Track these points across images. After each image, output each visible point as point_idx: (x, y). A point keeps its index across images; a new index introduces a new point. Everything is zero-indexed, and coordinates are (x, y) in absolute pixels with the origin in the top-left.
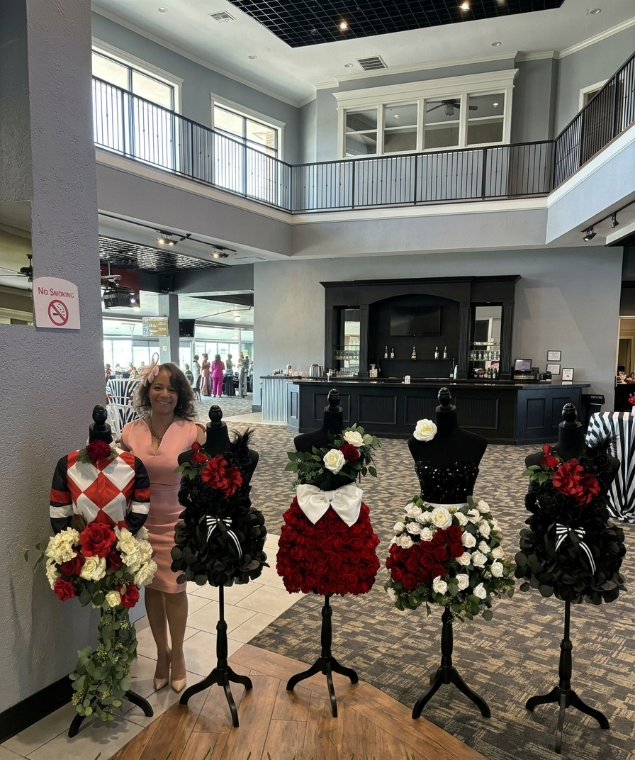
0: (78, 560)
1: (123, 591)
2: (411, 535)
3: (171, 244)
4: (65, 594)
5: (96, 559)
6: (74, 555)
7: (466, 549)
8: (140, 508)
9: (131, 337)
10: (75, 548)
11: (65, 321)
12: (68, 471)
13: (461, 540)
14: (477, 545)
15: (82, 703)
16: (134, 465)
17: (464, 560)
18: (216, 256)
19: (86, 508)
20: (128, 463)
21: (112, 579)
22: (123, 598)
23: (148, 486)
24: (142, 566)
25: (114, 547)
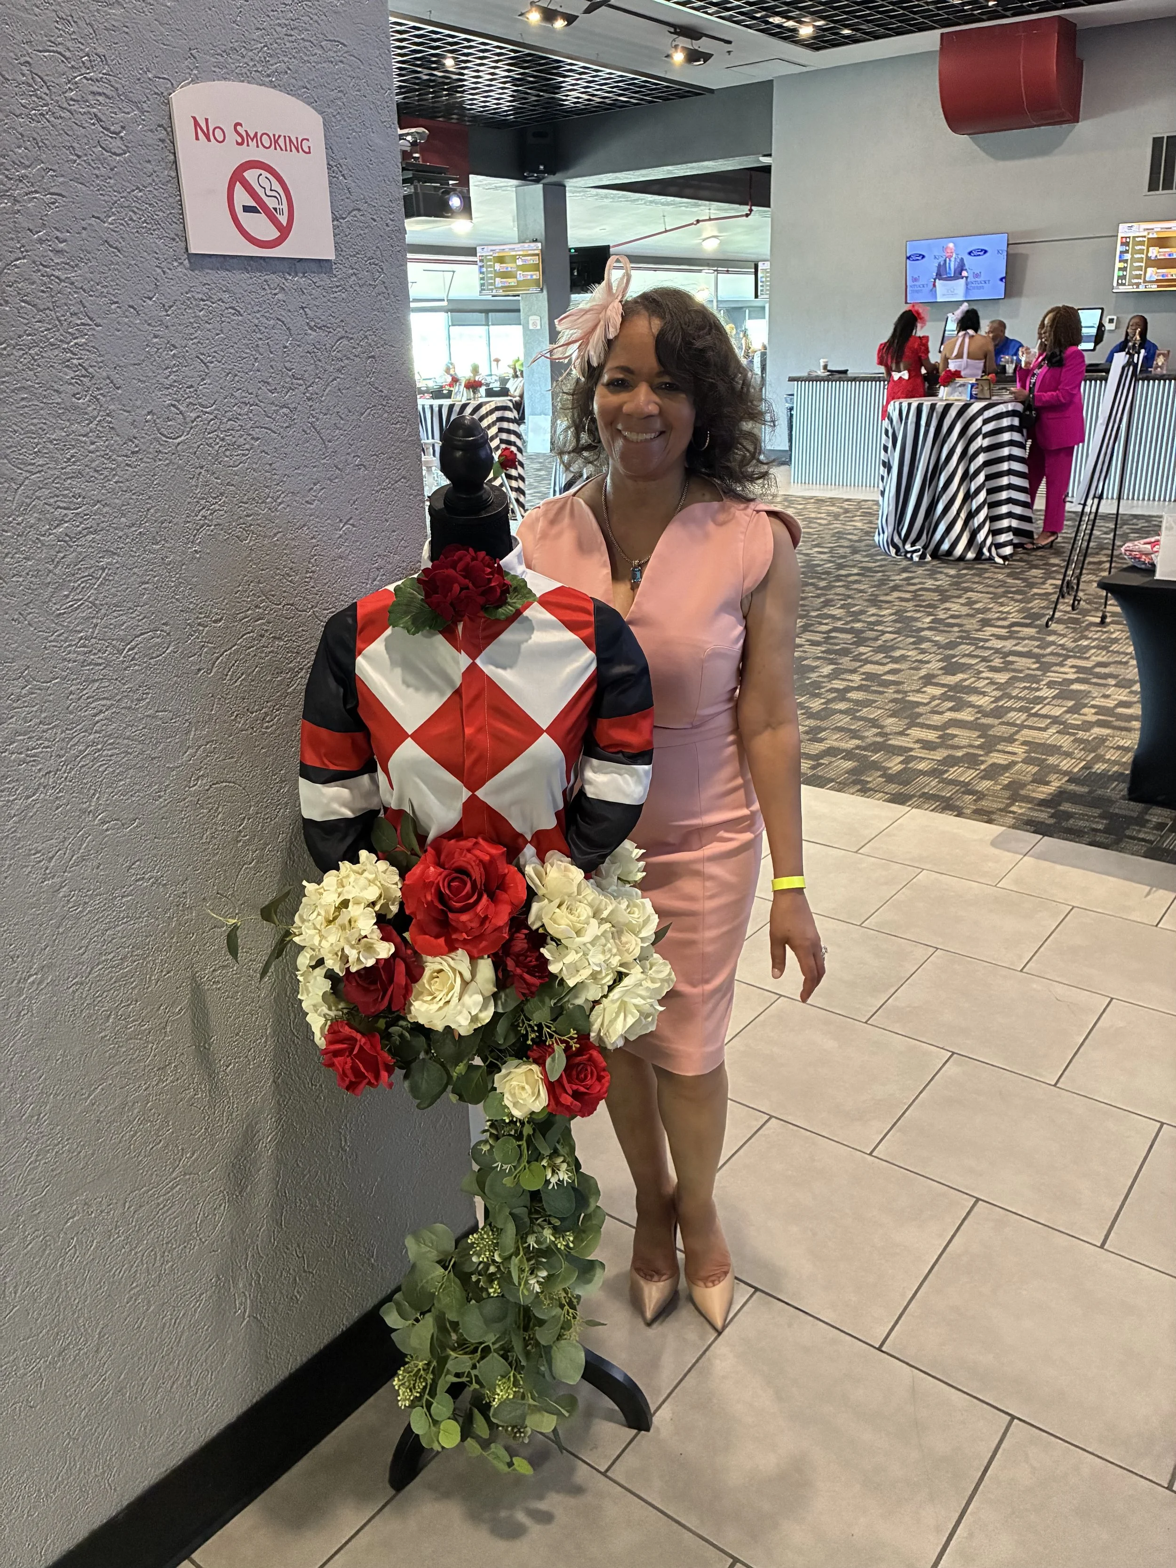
0: (400, 967)
1: (557, 1063)
3: (560, 24)
4: (360, 1076)
5: (460, 960)
6: (385, 950)
9: (445, 303)
11: (285, 232)
12: (360, 660)
15: (429, 1405)
16: (590, 631)
18: (679, 57)
19: (421, 788)
20: (571, 626)
21: (514, 1027)
22: (553, 1088)
23: (645, 705)
24: (620, 977)
25: (519, 919)
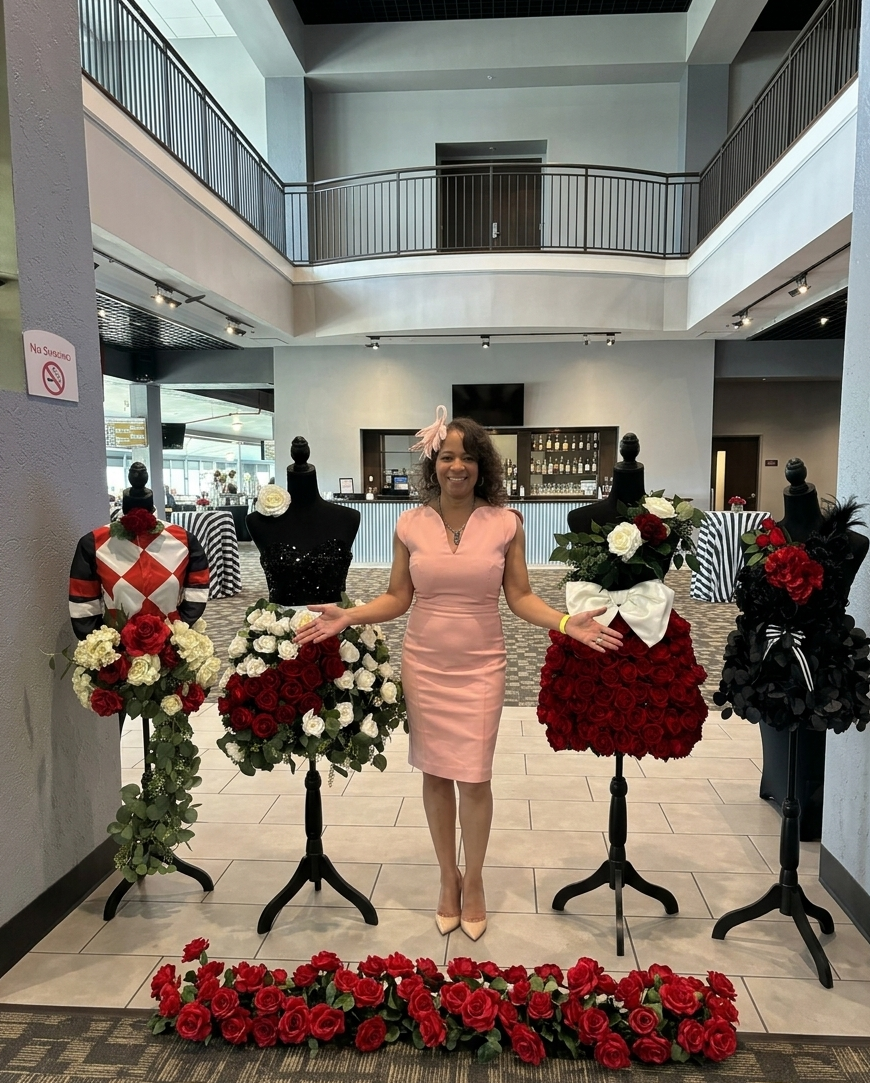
0: (124, 662)
1: (185, 692)
2: (263, 655)
3: (173, 306)
4: (109, 707)
5: (146, 658)
6: (117, 656)
7: (346, 666)
8: (195, 596)
10: (118, 649)
11: (62, 390)
12: (98, 552)
13: (338, 654)
14: (361, 659)
16: (186, 541)
17: (345, 681)
18: (230, 331)
19: (128, 598)
20: (178, 538)
21: (168, 682)
22: (184, 701)
23: (206, 567)
24: (205, 661)
25: (168, 642)
